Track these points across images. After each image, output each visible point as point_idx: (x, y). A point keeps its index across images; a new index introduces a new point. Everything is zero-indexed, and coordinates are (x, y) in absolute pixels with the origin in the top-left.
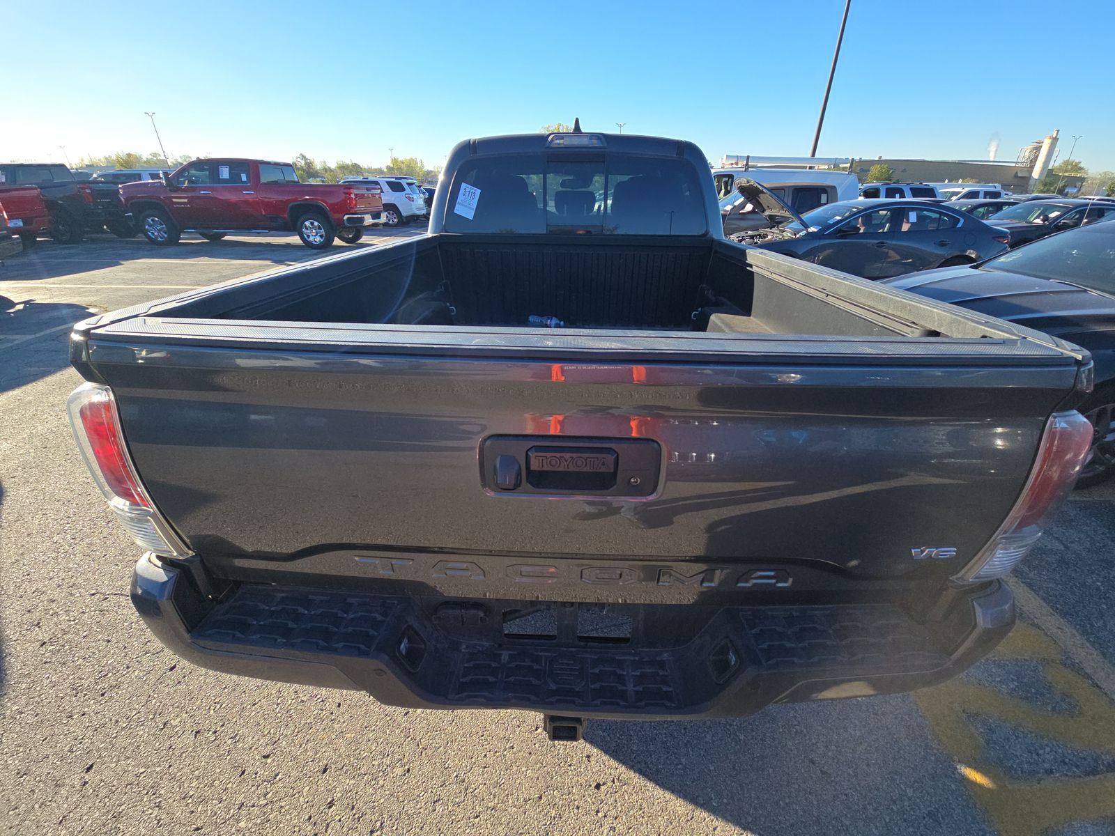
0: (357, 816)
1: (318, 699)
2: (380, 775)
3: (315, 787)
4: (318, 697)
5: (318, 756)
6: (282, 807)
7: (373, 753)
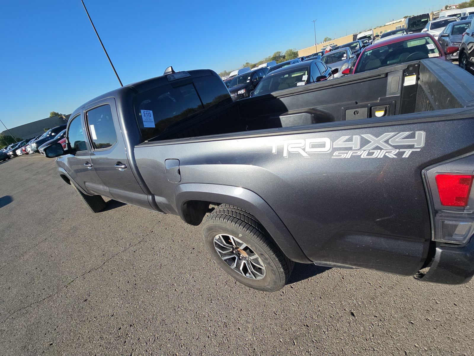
0: (431, 309)
1: (371, 327)
2: (412, 299)
3: (421, 327)
4: (370, 327)
5: (405, 326)
6: (431, 342)
7: (402, 302)
